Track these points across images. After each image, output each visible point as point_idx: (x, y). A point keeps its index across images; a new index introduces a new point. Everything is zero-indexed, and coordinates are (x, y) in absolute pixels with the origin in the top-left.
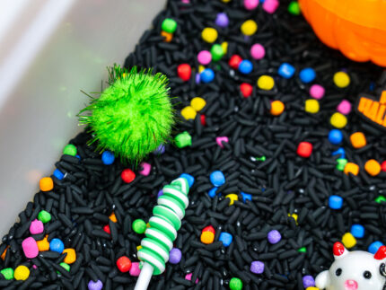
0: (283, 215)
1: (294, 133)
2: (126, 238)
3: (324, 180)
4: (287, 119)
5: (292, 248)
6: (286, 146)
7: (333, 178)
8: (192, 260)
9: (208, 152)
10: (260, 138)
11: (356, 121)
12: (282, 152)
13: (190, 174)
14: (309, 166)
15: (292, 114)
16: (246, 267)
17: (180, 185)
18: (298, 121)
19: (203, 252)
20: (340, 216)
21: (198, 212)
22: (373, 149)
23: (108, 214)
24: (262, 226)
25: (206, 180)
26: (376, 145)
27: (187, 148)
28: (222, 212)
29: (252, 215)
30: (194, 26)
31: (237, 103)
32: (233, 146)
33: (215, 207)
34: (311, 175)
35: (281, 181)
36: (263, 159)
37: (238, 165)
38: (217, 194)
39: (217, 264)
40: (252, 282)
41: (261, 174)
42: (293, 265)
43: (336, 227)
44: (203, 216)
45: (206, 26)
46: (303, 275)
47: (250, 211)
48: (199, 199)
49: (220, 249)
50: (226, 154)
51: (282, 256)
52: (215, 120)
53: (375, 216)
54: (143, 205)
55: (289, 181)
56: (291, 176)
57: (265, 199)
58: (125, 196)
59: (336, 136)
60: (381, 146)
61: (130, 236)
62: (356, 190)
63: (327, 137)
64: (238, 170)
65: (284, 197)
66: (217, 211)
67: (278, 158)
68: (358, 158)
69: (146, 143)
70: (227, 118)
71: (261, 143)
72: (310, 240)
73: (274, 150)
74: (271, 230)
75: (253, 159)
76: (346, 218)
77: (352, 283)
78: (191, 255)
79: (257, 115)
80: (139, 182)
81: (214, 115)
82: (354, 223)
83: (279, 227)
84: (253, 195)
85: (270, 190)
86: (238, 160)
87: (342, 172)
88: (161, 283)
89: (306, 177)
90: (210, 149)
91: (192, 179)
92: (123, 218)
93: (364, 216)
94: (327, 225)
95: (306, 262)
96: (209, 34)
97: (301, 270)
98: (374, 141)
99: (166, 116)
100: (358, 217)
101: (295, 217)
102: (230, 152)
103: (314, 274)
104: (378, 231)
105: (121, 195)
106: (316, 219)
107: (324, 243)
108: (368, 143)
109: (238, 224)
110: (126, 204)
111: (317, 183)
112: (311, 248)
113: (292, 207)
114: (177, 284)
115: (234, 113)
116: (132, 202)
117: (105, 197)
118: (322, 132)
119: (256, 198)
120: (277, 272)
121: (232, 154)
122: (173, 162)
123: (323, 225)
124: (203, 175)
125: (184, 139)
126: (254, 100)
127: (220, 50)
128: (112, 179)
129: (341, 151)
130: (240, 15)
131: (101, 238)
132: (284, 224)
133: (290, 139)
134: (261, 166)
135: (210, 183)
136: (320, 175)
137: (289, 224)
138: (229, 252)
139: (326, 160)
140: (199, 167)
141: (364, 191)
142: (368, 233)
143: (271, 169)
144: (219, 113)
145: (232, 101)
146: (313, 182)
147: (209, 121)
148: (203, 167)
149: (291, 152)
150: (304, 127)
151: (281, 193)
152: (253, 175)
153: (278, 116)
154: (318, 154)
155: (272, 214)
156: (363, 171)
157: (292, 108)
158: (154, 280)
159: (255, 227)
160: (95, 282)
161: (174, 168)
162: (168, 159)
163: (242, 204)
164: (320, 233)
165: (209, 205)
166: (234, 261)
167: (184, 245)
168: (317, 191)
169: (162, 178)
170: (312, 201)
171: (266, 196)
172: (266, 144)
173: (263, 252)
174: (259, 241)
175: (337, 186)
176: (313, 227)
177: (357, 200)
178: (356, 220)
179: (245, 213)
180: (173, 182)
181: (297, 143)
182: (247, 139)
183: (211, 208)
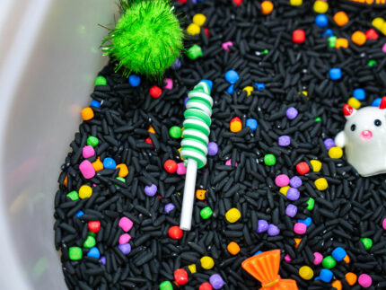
0: (294, 94)
1: (286, 25)
2: (167, 144)
3: (321, 58)
4: (278, 15)
5: (309, 119)
6: (283, 38)
7: (328, 55)
8: (228, 148)
9: (218, 58)
10: (259, 35)
12: (281, 43)
13: (208, 79)
14: (305, 50)
15: (281, 10)
16: (275, 144)
17: (202, 88)
18: (287, 14)
19: (235, 139)
20: (342, 85)
21: (223, 108)
22: (355, 24)
23: (147, 128)
24: (279, 107)
25: (223, 80)
26: (357, 19)
27: (199, 59)
28: (243, 103)
29: (268, 101)
31: (232, 12)
32: (237, 47)
33: (236, 100)
34: (309, 57)
35: (286, 68)
36: (266, 52)
37: (246, 62)
38: (234, 89)
39: (250, 146)
40: (283, 154)
41: (268, 64)
42: (313, 133)
43: (341, 94)
44: (228, 111)
46: (324, 140)
47: (266, 97)
48: (220, 98)
49: (249, 133)
50: (234, 55)
51: (302, 128)
52: (218, 29)
53: (371, 77)
54: (173, 115)
55: (292, 65)
56: (293, 61)
57: (276, 84)
58: (157, 110)
59: (322, 20)
60: (361, 19)
61: (170, 142)
62: (350, 60)
63: (314, 22)
64: (247, 66)
65: (292, 80)
66: (239, 103)
67: (278, 48)
68: (344, 34)
69: (165, 57)
70: (227, 25)
71: (261, 39)
72: (322, 110)
73: (273, 43)
74: (287, 108)
75: (258, 53)
76: (347, 85)
77: (366, 133)
78: (226, 145)
79: (252, 17)
80: (166, 95)
81: (216, 26)
82: (355, 88)
83: (294, 104)
84: (265, 83)
85: (278, 76)
86: (245, 58)
87: (335, 48)
88: (206, 174)
89: (306, 60)
90: (219, 54)
91: (211, 83)
92: (160, 129)
93: (361, 80)
94: (333, 95)
95: (323, 128)
97: (321, 136)
98: (355, 17)
99: (176, 30)
100: (357, 82)
101: (305, 93)
102: (237, 53)
103: (332, 136)
104: (376, 89)
105: (153, 110)
106: (323, 90)
107: (334, 110)
108: (350, 19)
109: (259, 109)
110: (160, 116)
111: (316, 62)
112: (324, 117)
113: (300, 86)
114: (220, 171)
115: (231, 20)
116: (165, 113)
117: (140, 114)
118: (309, 19)
119: (268, 85)
120: (301, 141)
121: (239, 53)
122: (191, 73)
123: (330, 95)
124: (219, 77)
125: (195, 51)
126: (246, 6)
128: (143, 97)
129: (329, 31)
131: (145, 149)
132: (297, 101)
133: (285, 31)
134: (265, 58)
135: (226, 82)
136: (317, 55)
137: (301, 100)
138: (258, 134)
139: (318, 41)
140: (213, 71)
141: (356, 60)
142: (368, 93)
143: (275, 59)
144: (220, 22)
145: (228, 11)
146: (312, 62)
147: (212, 32)
148: (217, 71)
149: (288, 41)
150: (294, 18)
151: (289, 77)
152: (261, 67)
153: (270, 14)
154: (311, 39)
155: (285, 95)
156: (352, 44)
157: (280, 5)
158: (200, 173)
159: (274, 109)
160: (150, 186)
161: (193, 77)
162: (185, 71)
163: (257, 92)
164: (329, 102)
165: (230, 100)
166: (264, 140)
167: (218, 138)
168: (318, 68)
169: (185, 88)
170: (316, 77)
171: (277, 81)
172: (265, 39)
173: (285, 128)
174: (280, 119)
175: (334, 60)
176: (322, 99)
177: (353, 68)
178: (356, 85)
179: (262, 99)
180: (195, 87)
181: (291, 33)
182: (248, 38)
183: (233, 103)
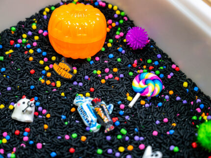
11: (51, 70)
30: (21, 32)
45: (25, 33)
96: (24, 36)
127: (24, 40)
130: (36, 34)
